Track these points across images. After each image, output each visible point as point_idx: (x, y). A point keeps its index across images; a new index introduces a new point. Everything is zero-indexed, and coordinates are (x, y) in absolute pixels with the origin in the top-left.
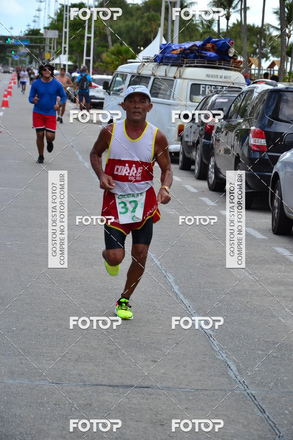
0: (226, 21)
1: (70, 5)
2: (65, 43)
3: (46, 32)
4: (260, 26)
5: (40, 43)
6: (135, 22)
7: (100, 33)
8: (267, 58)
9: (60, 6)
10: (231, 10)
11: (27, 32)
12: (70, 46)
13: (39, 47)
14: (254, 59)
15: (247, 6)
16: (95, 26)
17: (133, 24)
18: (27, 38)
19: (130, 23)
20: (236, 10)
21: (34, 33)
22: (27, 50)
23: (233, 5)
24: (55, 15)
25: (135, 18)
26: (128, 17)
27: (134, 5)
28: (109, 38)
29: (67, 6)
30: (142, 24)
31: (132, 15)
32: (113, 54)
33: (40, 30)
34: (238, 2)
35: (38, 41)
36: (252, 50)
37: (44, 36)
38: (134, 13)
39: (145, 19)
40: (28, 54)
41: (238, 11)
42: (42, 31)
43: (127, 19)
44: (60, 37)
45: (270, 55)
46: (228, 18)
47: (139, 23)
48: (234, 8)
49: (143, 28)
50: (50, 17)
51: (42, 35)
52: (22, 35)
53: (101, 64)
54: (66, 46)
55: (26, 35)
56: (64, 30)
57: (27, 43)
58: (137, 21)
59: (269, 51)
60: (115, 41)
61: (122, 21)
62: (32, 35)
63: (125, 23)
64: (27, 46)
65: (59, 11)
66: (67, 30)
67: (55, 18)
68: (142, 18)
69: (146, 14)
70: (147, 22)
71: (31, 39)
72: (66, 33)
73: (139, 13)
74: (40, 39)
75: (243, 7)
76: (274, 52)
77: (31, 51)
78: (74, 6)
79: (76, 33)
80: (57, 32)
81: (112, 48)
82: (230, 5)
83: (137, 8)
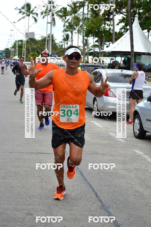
1: (18, 40)
3: (11, 49)
7: (27, 49)
9: (15, 41)
11: (5, 49)
12: (18, 53)
13: (9, 53)
15: (73, 40)
16: (26, 47)
17: (38, 46)
20: (70, 41)
21: (7, 49)
22: (5, 55)
23: (69, 40)
25: (38, 44)
27: (38, 40)
28: (30, 51)
29: (17, 41)
30: (41, 46)
31: (37, 43)
33: (9, 48)
35: (8, 52)
38: (38, 42)
40: (5, 56)
41: (70, 42)
42: (9, 49)
43: (36, 44)
44: (15, 50)
46: (67, 44)
50: (12, 44)
51: (9, 50)
52: (3, 50)
53: (28, 58)
54: (17, 53)
55: (5, 50)
56: (16, 48)
57: (5, 53)
58: (39, 45)
60: (32, 52)
62: (6, 50)
64: (5, 54)
65: (15, 42)
66: (17, 48)
67: (13, 44)
68: (41, 44)
69: (42, 43)
72: (17, 49)
74: (9, 51)
77: (6, 55)
78: (19, 41)
79: (20, 49)
80: (14, 49)
81: (31, 54)
82: (68, 40)
83: (39, 41)
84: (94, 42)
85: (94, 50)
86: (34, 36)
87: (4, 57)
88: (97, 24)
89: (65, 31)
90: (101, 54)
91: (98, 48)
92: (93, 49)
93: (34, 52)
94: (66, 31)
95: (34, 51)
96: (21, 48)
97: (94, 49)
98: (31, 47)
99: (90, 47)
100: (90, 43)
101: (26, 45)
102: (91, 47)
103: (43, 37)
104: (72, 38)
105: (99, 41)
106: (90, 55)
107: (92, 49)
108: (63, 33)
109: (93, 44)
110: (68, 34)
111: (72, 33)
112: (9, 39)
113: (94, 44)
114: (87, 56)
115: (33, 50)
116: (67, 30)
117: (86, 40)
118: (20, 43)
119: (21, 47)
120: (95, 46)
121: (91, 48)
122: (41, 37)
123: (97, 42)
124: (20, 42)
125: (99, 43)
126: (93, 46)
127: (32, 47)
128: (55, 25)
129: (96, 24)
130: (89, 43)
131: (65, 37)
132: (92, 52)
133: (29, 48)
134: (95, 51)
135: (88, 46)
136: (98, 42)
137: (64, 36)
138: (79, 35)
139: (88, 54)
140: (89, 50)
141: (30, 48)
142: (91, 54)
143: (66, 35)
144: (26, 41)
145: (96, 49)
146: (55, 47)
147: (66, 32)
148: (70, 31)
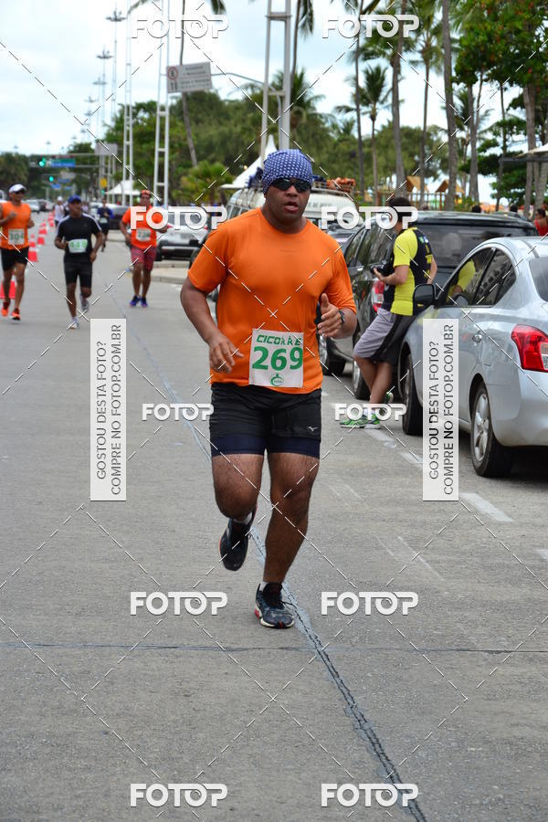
0: (371, 122)
1: (134, 105)
2: (128, 163)
3: (98, 147)
4: (422, 129)
5: (91, 164)
6: (233, 127)
7: (180, 145)
8: (436, 177)
9: (120, 107)
10: (378, 105)
11: (72, 148)
12: (136, 167)
13: (89, 170)
14: (415, 180)
15: (400, 98)
16: (170, 137)
17: (230, 132)
18: (73, 157)
19: (225, 129)
20: (386, 104)
21: (83, 148)
22: (71, 176)
23: (381, 98)
24: (113, 120)
25: (232, 122)
26: (222, 120)
27: (231, 102)
28: (193, 154)
29: (128, 107)
30: (244, 130)
31: (228, 118)
32: (198, 176)
33: (90, 144)
35: (88, 161)
36: (412, 165)
37: (96, 154)
38: (231, 114)
39: (248, 123)
40: (74, 181)
41: (387, 107)
42: (93, 146)
43: (221, 124)
44: (120, 154)
45: (439, 172)
46: (373, 118)
47: (238, 129)
48: (382, 103)
49: (245, 136)
50: (105, 125)
51: (93, 151)
52: (64, 152)
54: (129, 167)
55: (71, 152)
56: (125, 142)
57: (71, 165)
58: (235, 125)
59: (438, 166)
60: (199, 159)
61: (214, 127)
62: (79, 151)
63: (217, 129)
64: (73, 170)
65: (118, 115)
66: (130, 143)
67: (113, 124)
68: (244, 121)
70: (252, 127)
71: (77, 156)
72: (128, 147)
73: (239, 113)
74: (91, 157)
76: (445, 168)
77: (77, 177)
78: (140, 107)
79: (145, 146)
80: (115, 147)
81: (197, 168)
82: (376, 98)
83: (236, 106)
84: (506, 106)
85: (504, 148)
86: (209, 80)
87: (67, 188)
88: (513, 18)
89: (361, 57)
90: (540, 163)
91: (525, 134)
92: (500, 140)
93: (213, 161)
94: (368, 56)
95: (212, 156)
96: (148, 142)
97: (505, 140)
98: (197, 135)
99: (485, 131)
100: (487, 113)
101: (172, 125)
102: (490, 129)
103: (252, 87)
104: (395, 90)
105: (527, 100)
106: (485, 173)
107: (495, 144)
108: (354, 65)
109: (499, 118)
110: (378, 69)
111: (395, 63)
112: (91, 101)
113: (507, 118)
114: (469, 176)
115: (206, 151)
116: (370, 49)
117: (467, 99)
118: (146, 116)
119: (146, 139)
120: (508, 126)
121: (489, 136)
122: (246, 87)
123: (519, 109)
124: (145, 111)
125: (527, 113)
126: (499, 124)
127: (203, 136)
128: (311, 28)
129: (507, 21)
130: (482, 112)
131: (362, 83)
132: (493, 157)
133: (185, 140)
134: (511, 149)
135: (474, 128)
136: (523, 107)
137: (356, 79)
138: (432, 73)
139: (474, 167)
140: (478, 145)
141: (190, 143)
142: (488, 166)
143: (370, 72)
144: (172, 108)
145: (513, 141)
146: (313, 135)
147: (365, 59)
148: (384, 54)
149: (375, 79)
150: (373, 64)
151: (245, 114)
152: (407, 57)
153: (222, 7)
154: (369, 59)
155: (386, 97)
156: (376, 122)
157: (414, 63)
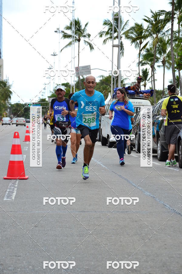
0: (144, 87)
3: (49, 99)
4: (162, 89)
5: (46, 106)
10: (146, 81)
11: (39, 100)
15: (155, 79)
18: (39, 103)
20: (149, 81)
21: (43, 100)
23: (148, 79)
24: (54, 90)
33: (45, 99)
34: (150, 78)
35: (45, 105)
37: (48, 102)
39: (102, 88)
41: (150, 82)
42: (47, 100)
46: (145, 86)
48: (148, 81)
50: (51, 92)
52: (37, 102)
68: (100, 88)
69: (102, 86)
71: (41, 103)
74: (46, 103)
75: (153, 80)
78: (63, 84)
82: (146, 79)
86: (90, 71)
89: (140, 65)
94: (143, 64)
103: (103, 76)
104: (153, 75)
108: (138, 67)
110: (146, 69)
111: (152, 67)
112: (45, 84)
116: (143, 62)
131: (141, 74)
137: (139, 73)
143: (143, 70)
144: (76, 85)
147: (142, 66)
148: (148, 64)
149: (145, 73)
150: (145, 67)
151: (100, 86)
152: (156, 65)
153: (93, 48)
154: (143, 65)
155: (149, 79)
156: (146, 87)
157: (159, 66)
